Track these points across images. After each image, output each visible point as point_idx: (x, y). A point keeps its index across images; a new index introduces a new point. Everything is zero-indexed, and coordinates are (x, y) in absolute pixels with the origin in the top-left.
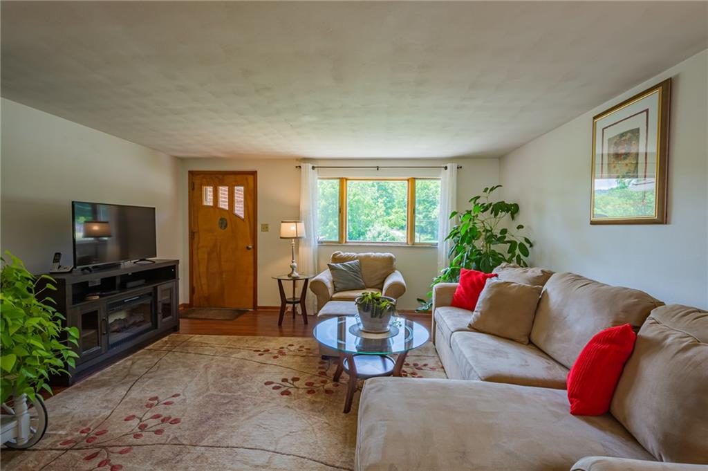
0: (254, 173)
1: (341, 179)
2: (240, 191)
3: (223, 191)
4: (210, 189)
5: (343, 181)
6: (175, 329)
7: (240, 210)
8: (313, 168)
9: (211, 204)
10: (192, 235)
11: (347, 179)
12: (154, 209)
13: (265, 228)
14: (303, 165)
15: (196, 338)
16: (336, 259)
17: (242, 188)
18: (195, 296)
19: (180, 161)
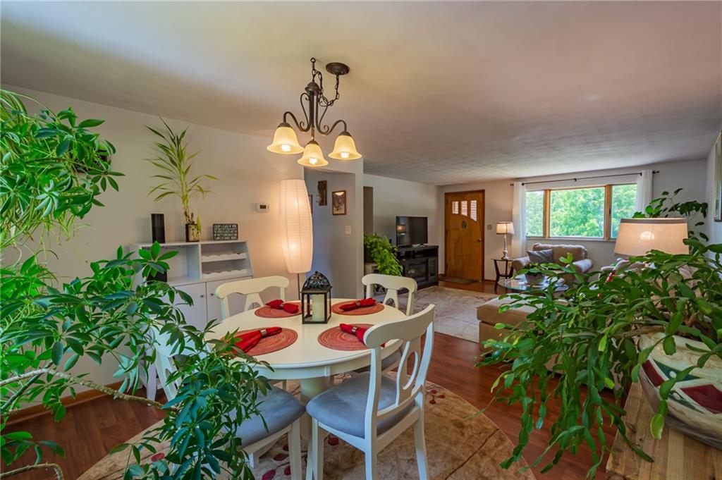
0: (483, 191)
1: (546, 190)
2: (474, 203)
3: (464, 204)
4: (457, 203)
5: (547, 191)
6: (437, 284)
7: (474, 216)
8: (523, 184)
9: (457, 213)
10: (446, 232)
11: (550, 190)
12: (426, 218)
13: (490, 227)
14: (515, 183)
15: (447, 289)
16: (536, 248)
17: (475, 201)
18: (448, 270)
19: (440, 187)
